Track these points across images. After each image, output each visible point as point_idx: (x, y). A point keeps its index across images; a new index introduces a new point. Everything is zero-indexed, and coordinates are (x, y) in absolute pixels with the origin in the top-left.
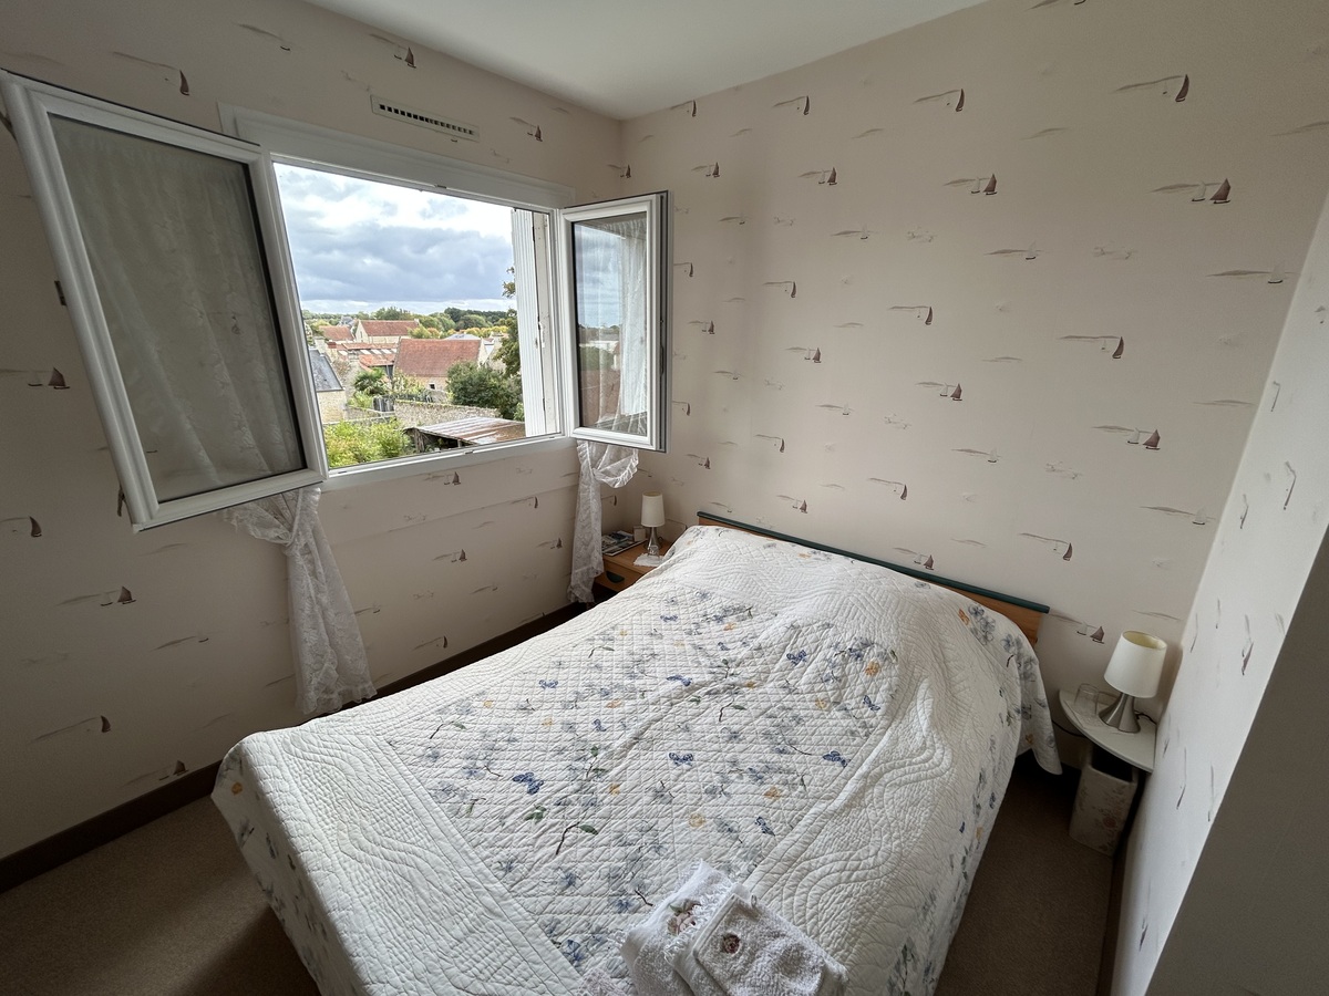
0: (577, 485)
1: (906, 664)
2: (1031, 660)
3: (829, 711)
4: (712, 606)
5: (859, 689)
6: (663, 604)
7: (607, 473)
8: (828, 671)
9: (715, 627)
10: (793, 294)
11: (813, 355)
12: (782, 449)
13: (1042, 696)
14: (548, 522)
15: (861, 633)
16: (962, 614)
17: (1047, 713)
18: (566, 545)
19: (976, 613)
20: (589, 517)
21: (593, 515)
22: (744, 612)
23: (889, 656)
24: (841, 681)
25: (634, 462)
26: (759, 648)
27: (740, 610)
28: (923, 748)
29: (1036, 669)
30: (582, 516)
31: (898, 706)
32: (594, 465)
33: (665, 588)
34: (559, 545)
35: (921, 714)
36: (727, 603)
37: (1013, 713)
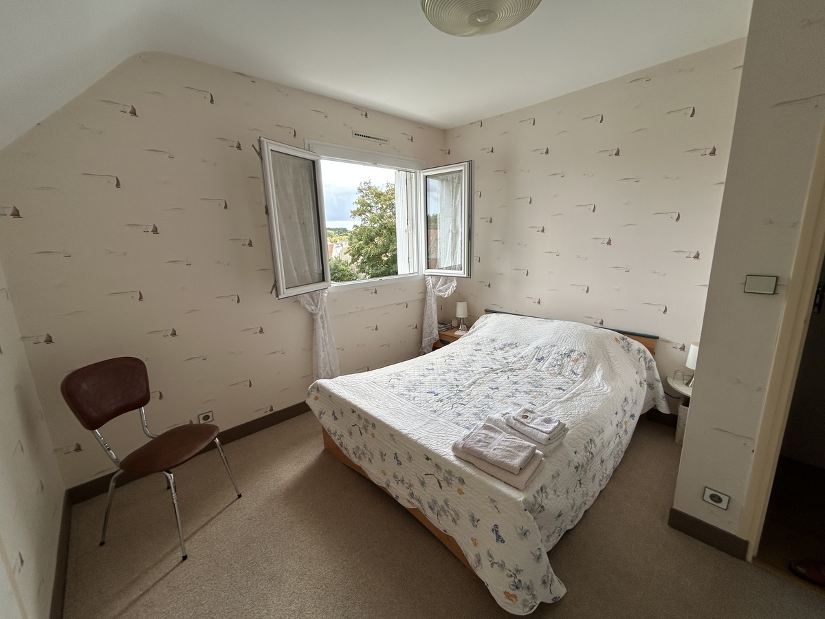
0: (425, 298)
1: (590, 358)
2: (651, 360)
3: (556, 377)
4: (498, 344)
5: (570, 368)
6: (473, 346)
7: (440, 291)
8: (555, 363)
9: (500, 352)
10: (530, 202)
11: (541, 229)
12: (527, 275)
13: (658, 376)
14: (411, 316)
15: (569, 347)
16: (616, 340)
17: (660, 385)
18: (420, 328)
19: (623, 339)
20: (431, 312)
21: (433, 312)
22: (514, 345)
23: (582, 355)
24: (561, 366)
25: (454, 284)
26: (522, 357)
27: (511, 344)
28: (599, 386)
29: (654, 364)
30: (428, 312)
31: (588, 372)
32: (434, 287)
33: (474, 339)
34: (416, 328)
35: (598, 376)
36: (504, 342)
37: (642, 381)
